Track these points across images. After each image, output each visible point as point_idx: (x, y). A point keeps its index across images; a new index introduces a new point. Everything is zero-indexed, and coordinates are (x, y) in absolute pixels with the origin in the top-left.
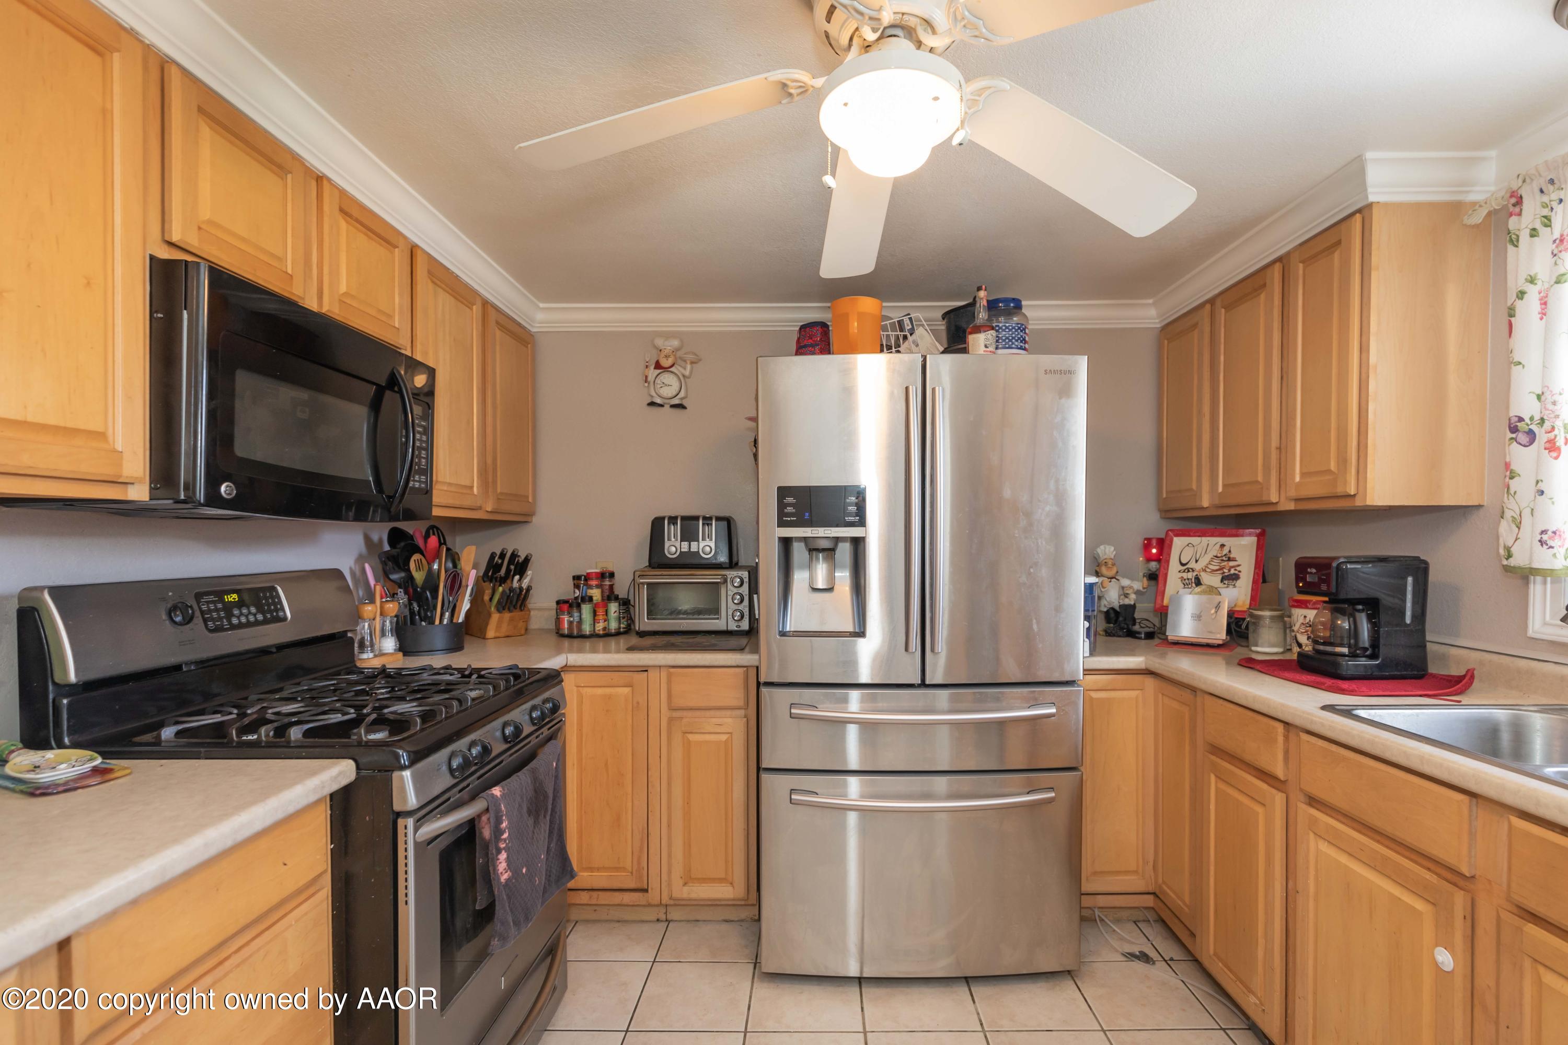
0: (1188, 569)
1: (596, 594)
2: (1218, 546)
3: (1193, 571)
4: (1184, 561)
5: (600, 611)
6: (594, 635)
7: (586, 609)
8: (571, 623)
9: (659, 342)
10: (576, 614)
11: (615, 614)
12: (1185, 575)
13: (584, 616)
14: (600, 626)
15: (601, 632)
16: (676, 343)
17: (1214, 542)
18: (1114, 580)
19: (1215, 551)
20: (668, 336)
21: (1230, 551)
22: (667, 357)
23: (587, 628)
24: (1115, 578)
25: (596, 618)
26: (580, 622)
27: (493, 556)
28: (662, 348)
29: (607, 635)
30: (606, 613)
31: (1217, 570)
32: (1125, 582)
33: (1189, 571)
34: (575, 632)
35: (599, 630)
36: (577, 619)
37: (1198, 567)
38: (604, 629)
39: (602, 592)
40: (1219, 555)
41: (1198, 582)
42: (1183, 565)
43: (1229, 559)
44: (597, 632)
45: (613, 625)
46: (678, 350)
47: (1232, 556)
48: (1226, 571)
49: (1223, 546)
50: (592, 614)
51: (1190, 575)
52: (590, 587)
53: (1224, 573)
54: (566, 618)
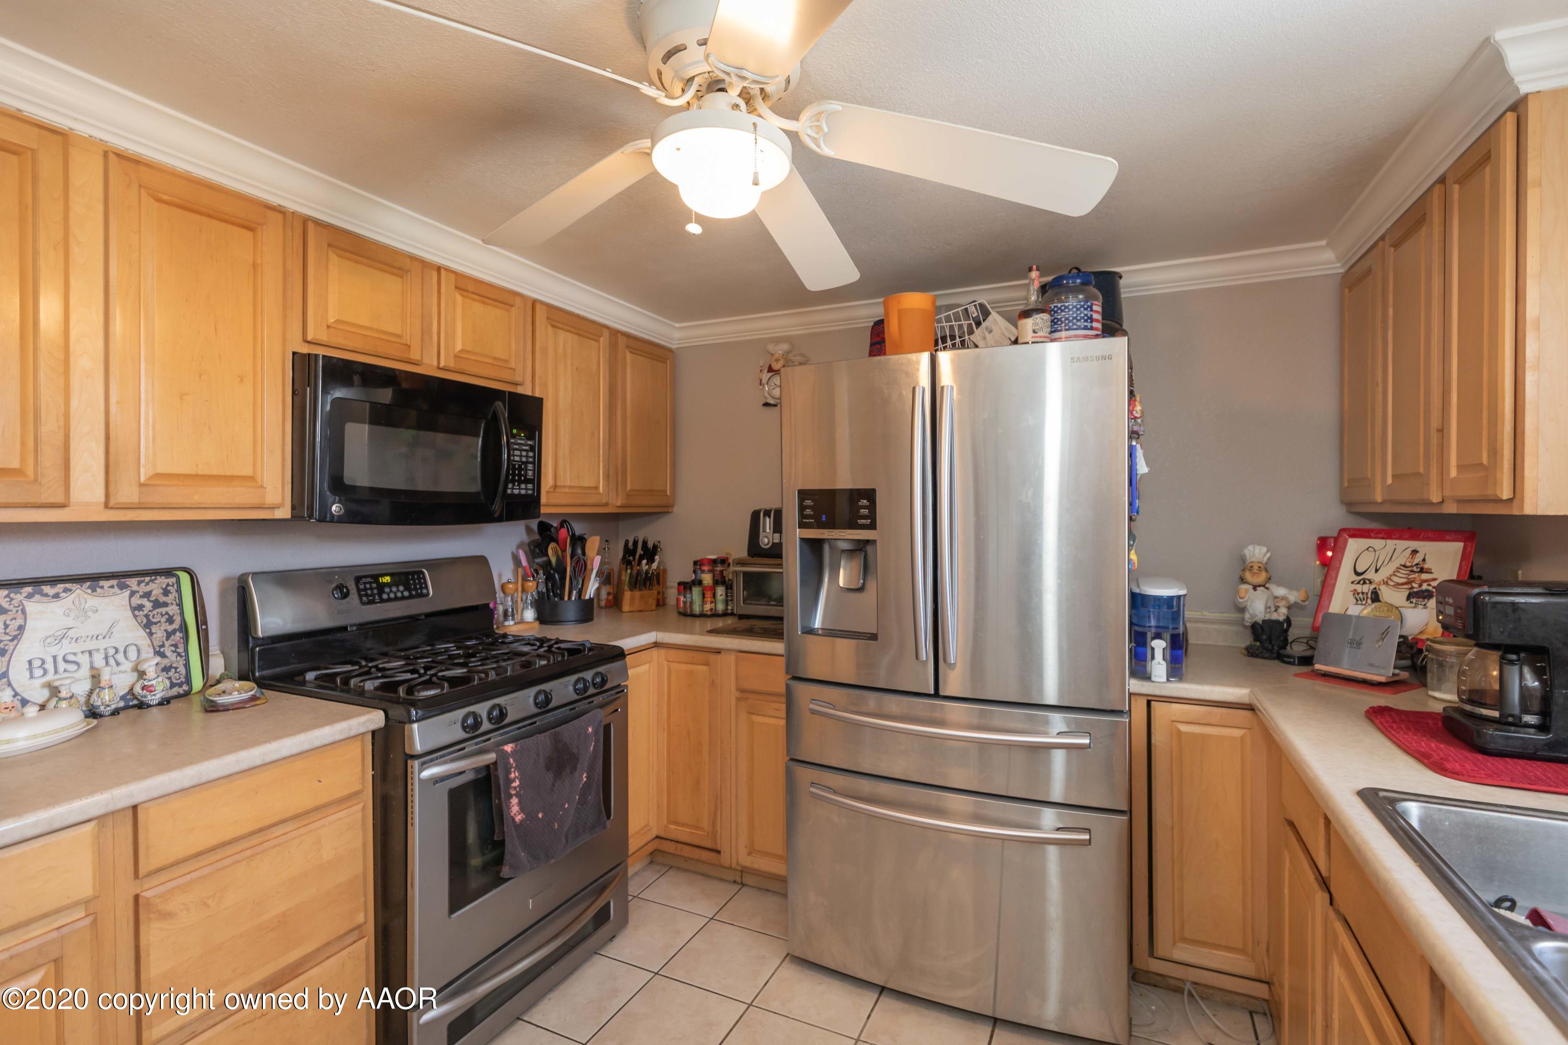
0: (1364, 579)
1: (707, 579)
2: (1409, 552)
3: (1371, 583)
4: (1359, 570)
5: (709, 594)
6: (702, 615)
7: (696, 591)
8: (685, 603)
9: (771, 347)
10: (688, 596)
11: (721, 597)
12: (1359, 588)
13: (694, 598)
14: (708, 607)
15: (709, 613)
16: (785, 347)
17: (1403, 546)
18: (1262, 588)
19: (1403, 558)
20: (777, 341)
21: (1424, 560)
22: (777, 360)
23: (697, 609)
24: (1264, 586)
25: (705, 600)
26: (691, 603)
27: (627, 542)
28: (773, 352)
29: (714, 615)
30: (714, 596)
31: (1403, 584)
32: (1280, 591)
33: (1364, 583)
34: (689, 611)
35: (707, 611)
36: (689, 600)
37: (1377, 578)
38: (711, 610)
39: (714, 576)
40: (1408, 564)
41: (1376, 598)
42: (1357, 574)
43: (1422, 571)
44: (705, 612)
45: (720, 607)
46: (788, 353)
47: (1426, 566)
48: (1415, 585)
49: (1415, 552)
50: (701, 597)
51: (1366, 588)
52: (703, 572)
53: (1412, 588)
54: (682, 599)
